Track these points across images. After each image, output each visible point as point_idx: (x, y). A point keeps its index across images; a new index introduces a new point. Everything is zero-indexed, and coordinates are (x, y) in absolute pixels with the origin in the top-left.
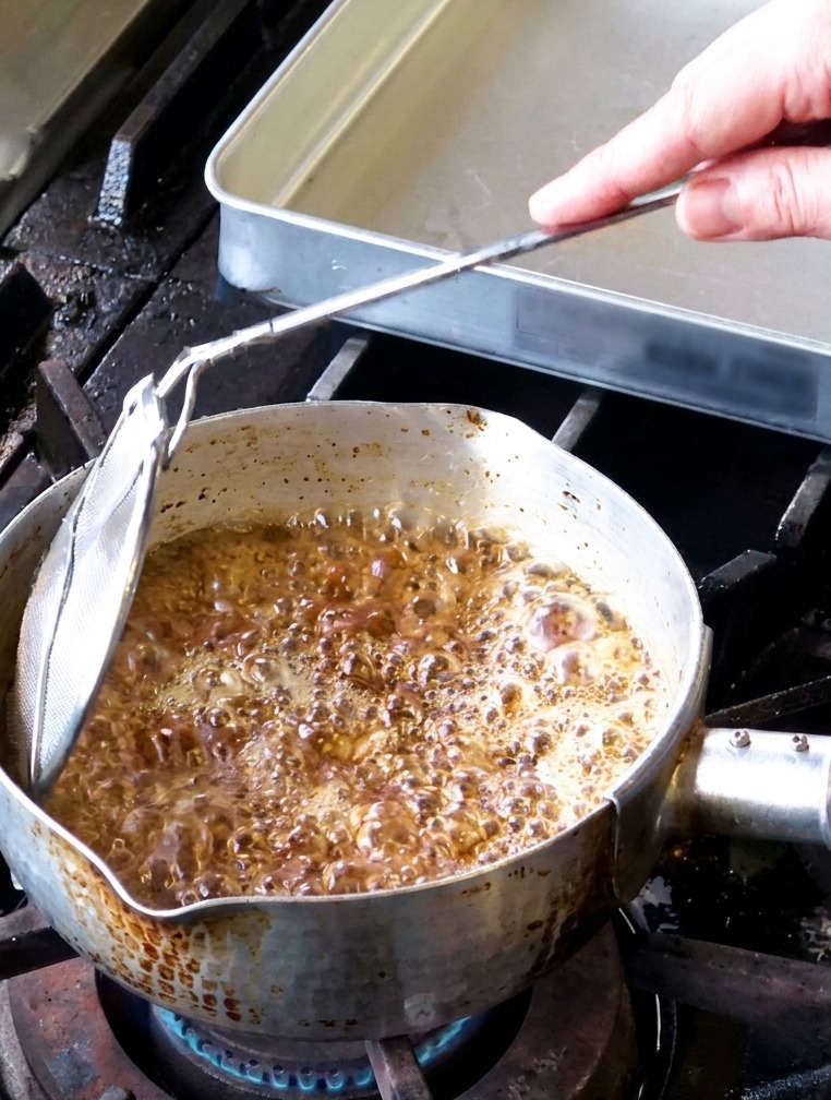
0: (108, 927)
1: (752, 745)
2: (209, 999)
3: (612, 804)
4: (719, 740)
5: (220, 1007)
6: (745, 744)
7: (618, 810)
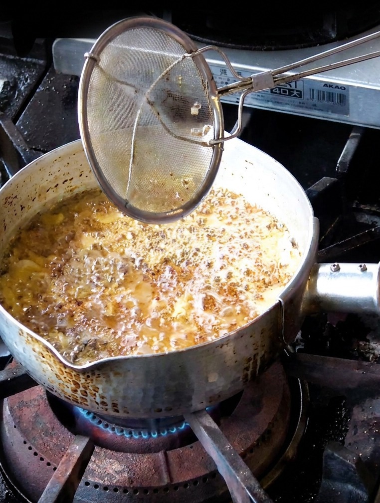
0: (56, 374)
1: (341, 270)
2: (103, 403)
3: (280, 301)
4: (325, 269)
5: (110, 406)
6: (338, 269)
7: (283, 304)
